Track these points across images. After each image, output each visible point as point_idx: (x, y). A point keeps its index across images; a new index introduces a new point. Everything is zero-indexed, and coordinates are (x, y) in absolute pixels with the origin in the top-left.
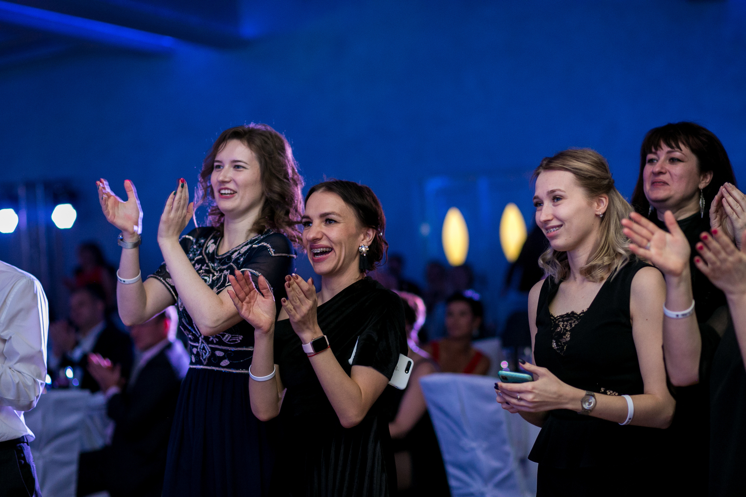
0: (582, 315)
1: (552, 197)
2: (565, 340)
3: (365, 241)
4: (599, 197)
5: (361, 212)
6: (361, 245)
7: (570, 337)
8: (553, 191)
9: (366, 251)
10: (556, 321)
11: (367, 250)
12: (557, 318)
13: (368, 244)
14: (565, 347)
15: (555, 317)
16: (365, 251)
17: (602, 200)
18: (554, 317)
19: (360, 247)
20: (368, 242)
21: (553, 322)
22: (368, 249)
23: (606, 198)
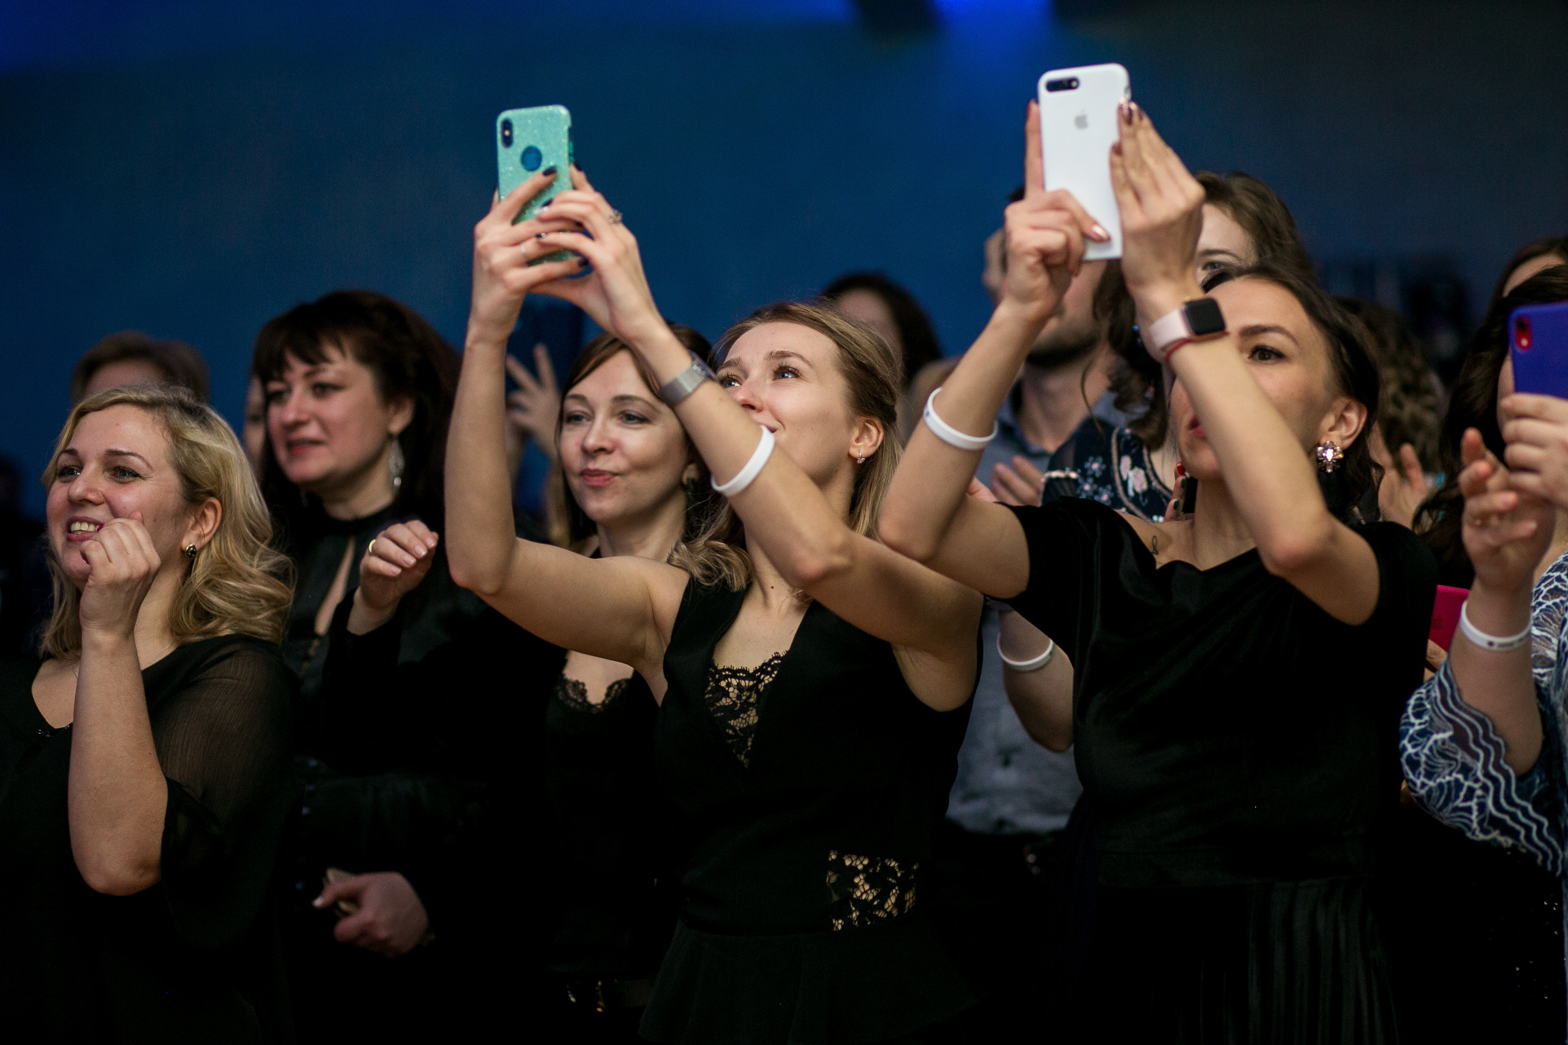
0: (776, 662)
1: (775, 367)
2: (744, 721)
3: (1335, 433)
4: (867, 422)
5: (1344, 350)
6: (1325, 440)
7: (757, 715)
8: (783, 355)
9: (1335, 459)
10: (719, 681)
11: (1336, 457)
12: (724, 673)
13: (1342, 443)
14: (750, 740)
15: (720, 667)
16: (1332, 460)
17: (868, 430)
18: (715, 668)
19: (1319, 445)
20: (1344, 438)
21: (710, 679)
22: (1341, 456)
23: (879, 432)
